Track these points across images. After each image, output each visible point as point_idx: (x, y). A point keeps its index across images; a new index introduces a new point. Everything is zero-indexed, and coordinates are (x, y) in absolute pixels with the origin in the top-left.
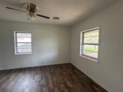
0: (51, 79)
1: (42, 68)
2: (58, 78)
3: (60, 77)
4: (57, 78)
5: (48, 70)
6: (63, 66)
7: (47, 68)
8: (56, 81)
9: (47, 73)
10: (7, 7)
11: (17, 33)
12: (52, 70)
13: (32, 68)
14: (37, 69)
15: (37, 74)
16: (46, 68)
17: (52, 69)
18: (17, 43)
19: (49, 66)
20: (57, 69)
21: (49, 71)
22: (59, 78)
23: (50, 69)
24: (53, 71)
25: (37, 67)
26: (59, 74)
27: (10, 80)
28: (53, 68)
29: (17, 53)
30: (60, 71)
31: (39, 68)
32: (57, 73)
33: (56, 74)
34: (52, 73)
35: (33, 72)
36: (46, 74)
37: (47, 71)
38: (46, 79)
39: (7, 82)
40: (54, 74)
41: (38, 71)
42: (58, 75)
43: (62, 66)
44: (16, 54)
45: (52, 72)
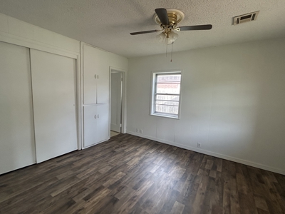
0: (204, 191)
1: (195, 157)
2: (225, 203)
3: (235, 205)
4: (221, 200)
5: (207, 167)
6: (265, 178)
7: (206, 163)
8: (214, 207)
9: (200, 171)
10: (132, 34)
11: (158, 76)
12: (218, 173)
13: (175, 149)
14: (183, 155)
15: (178, 164)
16: (203, 161)
17: (220, 170)
18: (156, 94)
19: (214, 158)
20: (235, 177)
21: (209, 171)
22: (229, 206)
23: (215, 168)
24: (220, 175)
25: (184, 151)
26: (234, 193)
27: (137, 154)
28: (223, 167)
29: (155, 112)
30: (245, 188)
31: (188, 155)
32: (230, 189)
33: (226, 190)
34: (214, 179)
35: (172, 157)
36: (198, 174)
37: (204, 169)
38: (192, 186)
39: (132, 155)
40: (217, 185)
41: (183, 159)
42: (230, 196)
43: (258, 176)
44: (152, 114)
45: (215, 177)
